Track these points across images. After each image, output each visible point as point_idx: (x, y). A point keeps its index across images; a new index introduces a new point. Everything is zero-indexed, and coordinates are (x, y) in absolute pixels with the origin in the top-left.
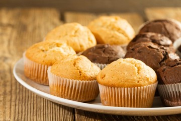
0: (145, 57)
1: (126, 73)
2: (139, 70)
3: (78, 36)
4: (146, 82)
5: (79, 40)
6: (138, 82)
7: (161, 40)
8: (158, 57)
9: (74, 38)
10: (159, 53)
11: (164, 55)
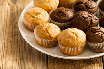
0: (81, 23)
1: (71, 40)
2: (77, 38)
3: (50, 2)
4: (80, 44)
5: (50, 4)
6: (77, 45)
7: (90, 6)
8: (88, 23)
9: (47, 3)
10: (88, 21)
11: (90, 21)
